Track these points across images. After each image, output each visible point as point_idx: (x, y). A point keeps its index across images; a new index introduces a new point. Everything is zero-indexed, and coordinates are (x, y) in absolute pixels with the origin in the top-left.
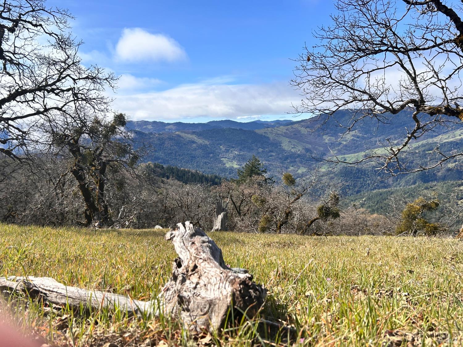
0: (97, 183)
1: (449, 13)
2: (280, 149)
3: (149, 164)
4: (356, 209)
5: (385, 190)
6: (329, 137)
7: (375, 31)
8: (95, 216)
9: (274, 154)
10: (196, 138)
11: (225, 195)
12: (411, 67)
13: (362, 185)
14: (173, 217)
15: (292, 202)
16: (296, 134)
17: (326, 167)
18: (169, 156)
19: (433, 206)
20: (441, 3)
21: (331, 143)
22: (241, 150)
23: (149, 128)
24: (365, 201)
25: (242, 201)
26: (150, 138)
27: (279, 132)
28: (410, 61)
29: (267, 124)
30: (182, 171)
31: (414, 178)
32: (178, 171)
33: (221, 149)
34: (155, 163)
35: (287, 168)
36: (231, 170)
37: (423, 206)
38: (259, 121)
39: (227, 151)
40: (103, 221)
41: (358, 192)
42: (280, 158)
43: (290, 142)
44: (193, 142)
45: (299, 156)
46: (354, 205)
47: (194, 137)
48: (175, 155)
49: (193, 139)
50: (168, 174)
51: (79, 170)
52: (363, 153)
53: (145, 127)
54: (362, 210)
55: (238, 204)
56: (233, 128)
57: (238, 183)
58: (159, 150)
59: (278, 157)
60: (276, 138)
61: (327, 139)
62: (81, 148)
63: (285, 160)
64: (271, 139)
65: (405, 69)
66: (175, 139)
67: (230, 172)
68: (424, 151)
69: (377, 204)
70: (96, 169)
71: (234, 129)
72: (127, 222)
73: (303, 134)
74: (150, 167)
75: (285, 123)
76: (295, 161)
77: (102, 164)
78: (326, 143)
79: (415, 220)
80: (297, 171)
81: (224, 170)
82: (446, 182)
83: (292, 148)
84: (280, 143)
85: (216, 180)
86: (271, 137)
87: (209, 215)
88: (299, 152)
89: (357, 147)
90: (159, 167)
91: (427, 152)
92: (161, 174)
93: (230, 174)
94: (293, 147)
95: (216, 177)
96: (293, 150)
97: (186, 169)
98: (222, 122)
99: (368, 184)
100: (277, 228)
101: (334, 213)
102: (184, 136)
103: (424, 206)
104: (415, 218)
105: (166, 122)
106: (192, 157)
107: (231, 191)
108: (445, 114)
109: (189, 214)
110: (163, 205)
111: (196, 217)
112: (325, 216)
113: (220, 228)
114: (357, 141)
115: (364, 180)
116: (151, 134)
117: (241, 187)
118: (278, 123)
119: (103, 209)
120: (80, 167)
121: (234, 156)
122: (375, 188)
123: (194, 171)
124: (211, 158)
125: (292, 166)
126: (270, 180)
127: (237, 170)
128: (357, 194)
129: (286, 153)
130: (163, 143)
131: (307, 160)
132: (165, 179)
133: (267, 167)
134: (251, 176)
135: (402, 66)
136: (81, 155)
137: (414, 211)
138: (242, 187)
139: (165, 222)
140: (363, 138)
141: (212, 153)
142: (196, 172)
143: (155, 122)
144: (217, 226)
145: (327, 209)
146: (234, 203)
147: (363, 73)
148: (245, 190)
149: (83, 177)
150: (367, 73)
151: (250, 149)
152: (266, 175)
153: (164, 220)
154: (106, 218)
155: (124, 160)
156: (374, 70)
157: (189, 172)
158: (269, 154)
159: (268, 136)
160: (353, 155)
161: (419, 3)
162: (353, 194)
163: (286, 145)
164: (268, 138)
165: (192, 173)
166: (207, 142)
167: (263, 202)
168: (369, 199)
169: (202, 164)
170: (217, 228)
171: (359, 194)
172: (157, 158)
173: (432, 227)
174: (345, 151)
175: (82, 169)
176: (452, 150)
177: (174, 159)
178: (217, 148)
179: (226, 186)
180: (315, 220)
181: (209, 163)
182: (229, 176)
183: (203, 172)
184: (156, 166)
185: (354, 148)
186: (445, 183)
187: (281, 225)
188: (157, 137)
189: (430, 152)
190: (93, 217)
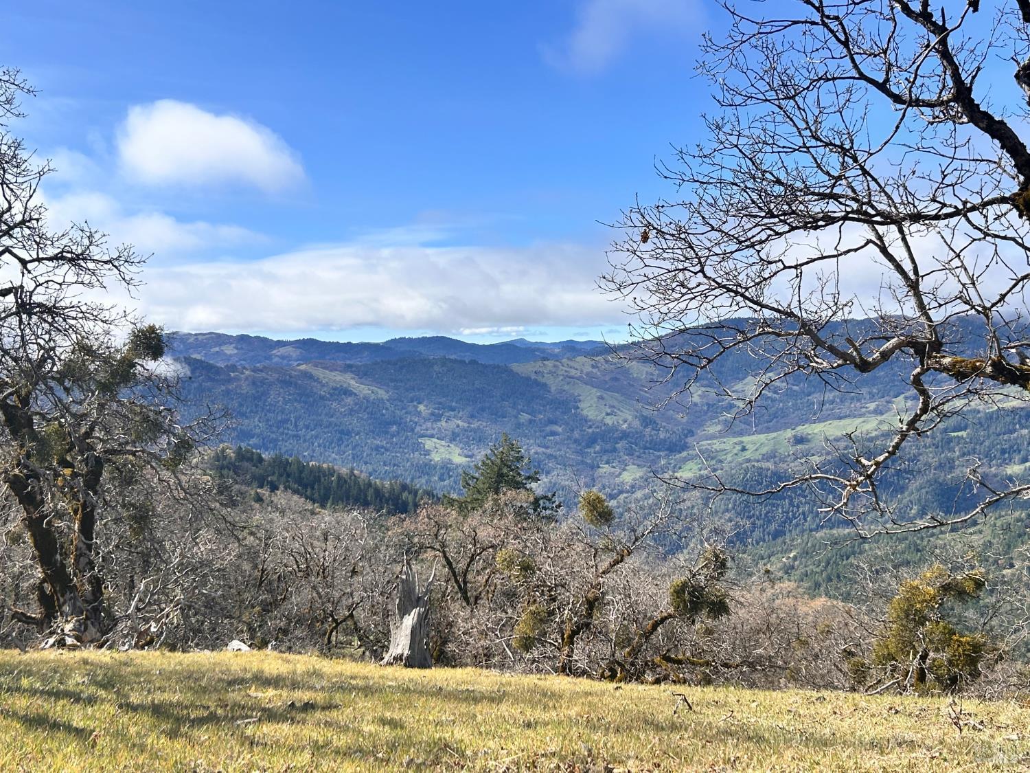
0: (76, 512)
1: (997, 130)
2: (576, 415)
3: (223, 451)
4: (772, 582)
5: (847, 531)
6: (703, 389)
7: (815, 159)
8: (64, 603)
9: (560, 430)
10: (353, 382)
11: (427, 541)
12: (906, 255)
13: (788, 518)
14: (284, 599)
15: (603, 572)
16: (617, 379)
17: (695, 468)
18: (278, 428)
19: (969, 587)
20: (978, 105)
21: (708, 404)
22: (472, 416)
23: (228, 352)
24: (795, 558)
25: (472, 559)
26: (230, 380)
27: (573, 372)
28: (904, 239)
29: (543, 351)
30: (312, 470)
31: (919, 500)
32: (302, 468)
33: (420, 413)
34: (240, 448)
35: (592, 467)
36: (446, 469)
37: (943, 586)
38: (522, 341)
39: (437, 417)
40: (87, 618)
41: (777, 534)
42: (576, 441)
43: (601, 398)
44: (347, 392)
45: (625, 435)
46: (767, 572)
47: (351, 381)
48: (296, 426)
49: (345, 385)
50: (274, 478)
51: (28, 477)
52: (789, 433)
53: (217, 349)
54: (788, 585)
55: (461, 566)
56: (453, 357)
57: (464, 508)
58: (251, 411)
59: (569, 438)
60: (566, 387)
61: (697, 394)
62: (36, 419)
63: (588, 446)
64: (553, 389)
65: (890, 258)
66: (296, 384)
67: (442, 475)
68: (945, 430)
69: (826, 567)
70: (74, 475)
71: (455, 361)
72: (153, 624)
73: (635, 380)
74: (225, 457)
75: (588, 348)
76: (615, 450)
77: (92, 462)
78: (696, 405)
79: (923, 624)
80: (620, 474)
81: (426, 469)
82: (1003, 513)
83: (608, 414)
84: (577, 400)
85: (405, 495)
86: (554, 384)
87: (381, 594)
88: (625, 426)
89: (775, 416)
90: (250, 459)
91: (953, 434)
92: (254, 477)
93: (442, 479)
94: (609, 411)
95: (404, 487)
96: (609, 420)
97: (325, 466)
98: (424, 341)
99: (804, 513)
100: (563, 639)
101: (713, 603)
102: (321, 376)
103: (946, 588)
104: (922, 621)
105: (275, 339)
106: (342, 432)
107: (442, 532)
108: (993, 378)
109: (327, 594)
110: (255, 567)
111: (346, 602)
112: (691, 610)
113: (406, 653)
114: (773, 400)
115: (791, 504)
116: (233, 368)
117: (470, 520)
118: (571, 348)
119: (88, 587)
120: (32, 471)
121: (453, 433)
122: (819, 528)
123: (344, 471)
124: (393, 436)
125: (608, 463)
126: (549, 500)
127: (460, 471)
128: (774, 539)
129: (590, 427)
130: (265, 394)
131: (646, 448)
132: (265, 492)
133: (539, 462)
134: (497, 492)
135: (884, 250)
136: (34, 436)
137: (921, 602)
138: (474, 519)
139: (260, 615)
140: (790, 394)
141: (395, 423)
142: (352, 472)
143: (243, 338)
144: (400, 647)
145: (695, 590)
146: (449, 563)
147: (785, 267)
148: (482, 528)
149: (39, 497)
150: (796, 267)
151: (497, 415)
152: (537, 488)
153: (257, 609)
154: (96, 611)
155: (154, 449)
156: (813, 260)
157: (331, 472)
158: (548, 429)
159: (543, 381)
160: (762, 436)
161: (923, 101)
162: (764, 541)
163: (591, 407)
164: (545, 385)
165: (340, 477)
166: (382, 394)
167: (527, 568)
168: (806, 553)
169: (367, 451)
170: (399, 651)
171: (780, 540)
172: (245, 435)
173: (968, 643)
174: (743, 426)
175: (36, 476)
176: (1015, 430)
177: (294, 436)
178: (411, 409)
179: (429, 518)
180: (663, 620)
181: (387, 450)
182: (441, 487)
183: (371, 474)
184: (241, 455)
185: (766, 418)
186: (1000, 516)
187: (574, 633)
188: (247, 379)
189: (960, 434)
190: (60, 607)
